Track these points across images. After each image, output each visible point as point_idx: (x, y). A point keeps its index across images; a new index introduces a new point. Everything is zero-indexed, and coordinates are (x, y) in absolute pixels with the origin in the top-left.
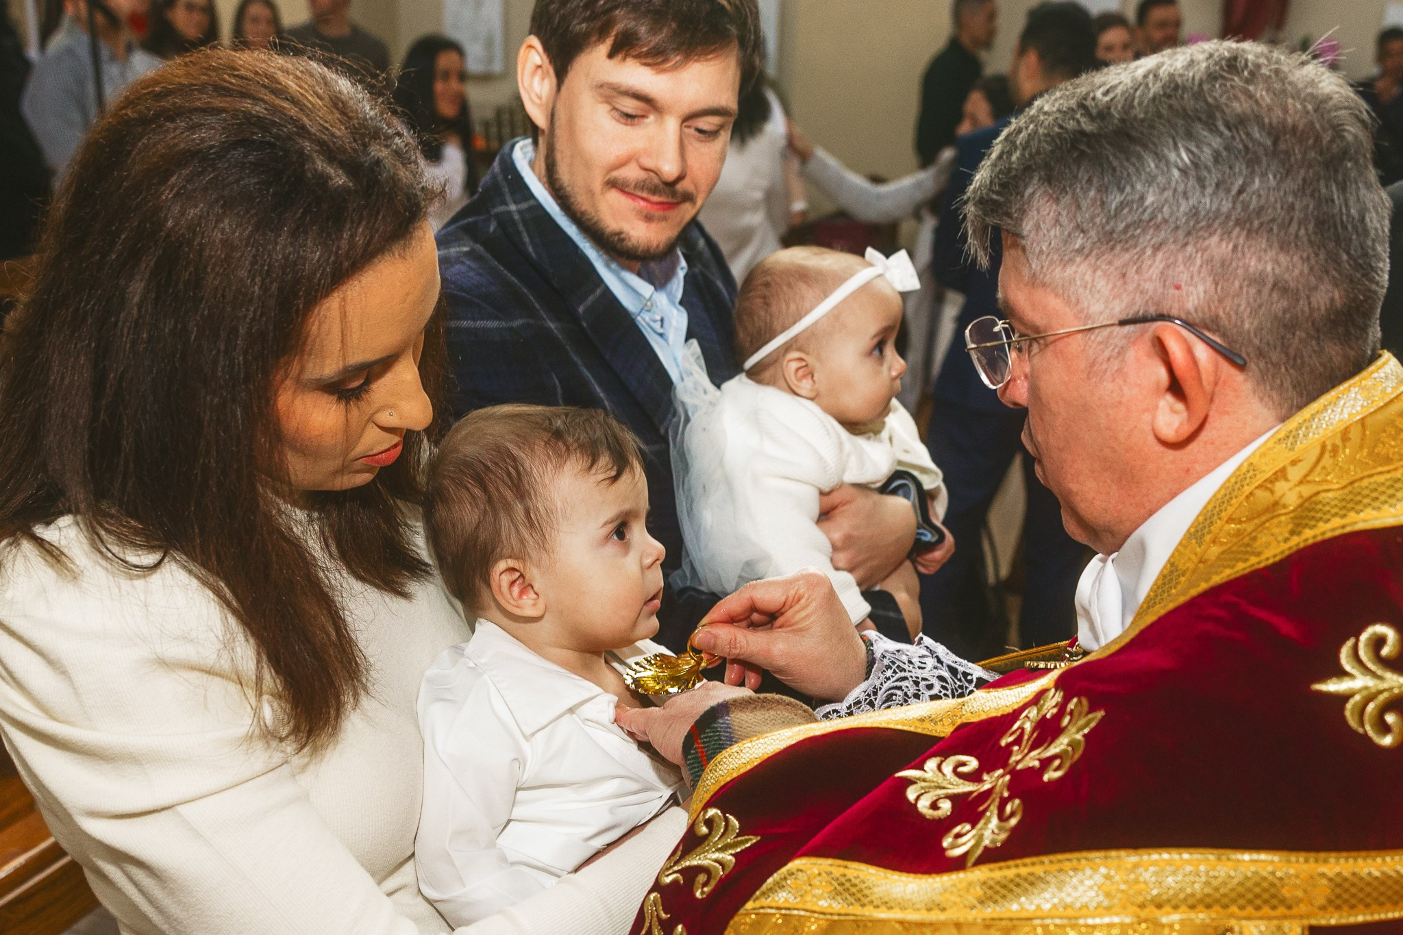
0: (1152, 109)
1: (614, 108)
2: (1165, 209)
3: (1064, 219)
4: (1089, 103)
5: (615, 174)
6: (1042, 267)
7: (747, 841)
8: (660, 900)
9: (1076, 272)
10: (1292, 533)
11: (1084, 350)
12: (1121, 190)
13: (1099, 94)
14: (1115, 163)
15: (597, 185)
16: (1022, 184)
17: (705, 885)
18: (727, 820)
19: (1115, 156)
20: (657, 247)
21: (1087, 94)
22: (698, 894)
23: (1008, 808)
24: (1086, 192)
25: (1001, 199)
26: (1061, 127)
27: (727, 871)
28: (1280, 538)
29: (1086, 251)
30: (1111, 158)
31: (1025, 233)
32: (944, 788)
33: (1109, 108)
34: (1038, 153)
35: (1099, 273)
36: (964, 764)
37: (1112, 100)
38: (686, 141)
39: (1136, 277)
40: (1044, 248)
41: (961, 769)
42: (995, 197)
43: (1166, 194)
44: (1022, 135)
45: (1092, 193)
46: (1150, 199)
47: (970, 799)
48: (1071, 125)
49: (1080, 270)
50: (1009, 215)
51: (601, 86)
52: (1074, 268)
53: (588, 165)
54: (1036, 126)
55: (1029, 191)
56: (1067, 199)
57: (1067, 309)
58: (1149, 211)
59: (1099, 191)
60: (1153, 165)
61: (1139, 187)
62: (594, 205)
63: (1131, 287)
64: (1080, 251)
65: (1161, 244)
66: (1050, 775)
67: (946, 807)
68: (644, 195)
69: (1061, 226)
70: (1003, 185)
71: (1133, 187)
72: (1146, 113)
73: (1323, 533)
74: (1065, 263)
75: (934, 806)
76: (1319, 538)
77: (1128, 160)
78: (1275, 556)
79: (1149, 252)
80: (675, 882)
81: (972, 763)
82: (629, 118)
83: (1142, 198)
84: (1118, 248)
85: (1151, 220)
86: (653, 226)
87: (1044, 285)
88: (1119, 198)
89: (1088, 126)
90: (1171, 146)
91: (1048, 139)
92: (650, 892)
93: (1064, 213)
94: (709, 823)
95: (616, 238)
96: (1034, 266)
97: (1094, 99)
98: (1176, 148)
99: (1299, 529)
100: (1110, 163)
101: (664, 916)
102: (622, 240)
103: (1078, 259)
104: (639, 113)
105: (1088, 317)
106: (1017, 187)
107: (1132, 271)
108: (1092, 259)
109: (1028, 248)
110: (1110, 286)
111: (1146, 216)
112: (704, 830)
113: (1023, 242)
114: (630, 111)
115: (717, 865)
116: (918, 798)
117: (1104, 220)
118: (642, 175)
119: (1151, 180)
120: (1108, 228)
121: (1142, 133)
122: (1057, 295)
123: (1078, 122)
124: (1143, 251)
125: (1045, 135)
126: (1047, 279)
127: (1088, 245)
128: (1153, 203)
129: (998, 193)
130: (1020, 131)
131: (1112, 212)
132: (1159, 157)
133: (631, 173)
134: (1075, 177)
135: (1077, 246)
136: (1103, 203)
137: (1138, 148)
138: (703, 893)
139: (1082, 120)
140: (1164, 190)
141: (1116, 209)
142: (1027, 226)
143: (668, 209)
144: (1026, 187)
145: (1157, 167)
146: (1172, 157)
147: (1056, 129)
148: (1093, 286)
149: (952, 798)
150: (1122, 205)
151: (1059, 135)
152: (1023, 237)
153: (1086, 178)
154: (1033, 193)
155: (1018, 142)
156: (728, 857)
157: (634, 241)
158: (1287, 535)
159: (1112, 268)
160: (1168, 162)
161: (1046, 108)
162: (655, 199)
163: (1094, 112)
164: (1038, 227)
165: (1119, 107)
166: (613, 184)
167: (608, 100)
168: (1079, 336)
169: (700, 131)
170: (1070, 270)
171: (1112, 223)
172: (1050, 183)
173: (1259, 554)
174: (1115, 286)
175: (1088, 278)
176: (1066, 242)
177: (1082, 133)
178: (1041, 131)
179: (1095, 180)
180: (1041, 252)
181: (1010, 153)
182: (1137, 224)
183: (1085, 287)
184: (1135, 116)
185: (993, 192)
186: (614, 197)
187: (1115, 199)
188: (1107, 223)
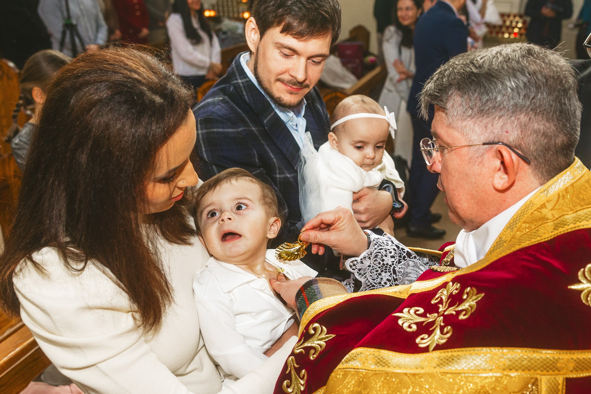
0: (500, 66)
1: (281, 52)
2: (505, 103)
3: (464, 104)
4: (475, 62)
5: (280, 77)
6: (453, 121)
7: (330, 336)
8: (294, 359)
9: (467, 124)
10: (555, 229)
11: (468, 153)
12: (488, 95)
13: (479, 59)
14: (486, 85)
15: (273, 80)
16: (448, 90)
17: (314, 354)
18: (322, 328)
19: (486, 82)
20: (294, 103)
21: (474, 58)
22: (311, 358)
23: (445, 330)
24: (473, 94)
25: (439, 95)
26: (464, 70)
27: (323, 349)
28: (550, 231)
29: (472, 116)
30: (484, 83)
31: (448, 108)
32: (412, 320)
33: (483, 64)
34: (455, 79)
35: (476, 125)
36: (418, 311)
37: (484, 61)
38: (308, 65)
39: (491, 127)
40: (455, 114)
41: (417, 312)
42: (436, 94)
43: (505, 97)
44: (447, 72)
45: (476, 95)
46: (499, 99)
47: (424, 324)
48: (468, 69)
49: (469, 123)
50: (442, 101)
51: (277, 43)
52: (466, 123)
53: (269, 72)
54: (453, 69)
55: (450, 93)
56: (466, 96)
57: (462, 138)
58: (498, 103)
59: (479, 94)
60: (500, 86)
61: (495, 94)
62: (271, 86)
63: (489, 131)
64: (469, 116)
65: (502, 116)
66: (462, 317)
67: (414, 327)
68: (290, 85)
69: (462, 106)
70: (440, 90)
71: (492, 94)
72: (498, 67)
73: (567, 230)
74: (463, 120)
75: (410, 327)
76: (566, 232)
77: (491, 83)
78: (548, 238)
79: (497, 118)
80: (301, 352)
81: (421, 310)
82: (286, 56)
83: (496, 98)
84: (485, 116)
85: (499, 106)
86: (293, 96)
87: (453, 128)
88: (487, 98)
89: (475, 70)
90: (508, 80)
91: (459, 74)
92: (290, 356)
93: (464, 102)
94: (315, 329)
95: (278, 99)
96: (450, 120)
97: (476, 60)
98: (510, 81)
99: (557, 228)
100: (484, 84)
101: (296, 366)
102: (281, 100)
103: (469, 119)
104: (290, 54)
105: (470, 141)
106: (446, 91)
107: (489, 125)
108: (474, 119)
109: (448, 113)
110: (481, 129)
111: (497, 105)
112: (312, 332)
113: (447, 111)
114: (287, 54)
115: (319, 346)
116: (403, 324)
117: (480, 105)
118: (290, 78)
119: (500, 92)
120: (481, 108)
121: (496, 74)
122: (459, 132)
123: (471, 69)
124: (495, 118)
125: (457, 73)
126: (455, 126)
127: (473, 114)
128: (500, 100)
129: (437, 92)
130: (446, 70)
131: (484, 102)
132: (503, 83)
133: (286, 77)
134: (470, 89)
135: (469, 114)
136: (480, 99)
137: (495, 80)
138: (313, 357)
139: (472, 68)
140: (504, 95)
141: (485, 102)
142: (449, 105)
143: (299, 90)
144: (449, 90)
145: (502, 87)
146: (508, 84)
147: (462, 70)
148: (473, 129)
149: (416, 323)
150: (487, 101)
151: (463, 73)
152: (447, 109)
153: (474, 89)
154: (453, 93)
155: (446, 74)
156: (322, 343)
157: (285, 101)
158: (552, 230)
159: (482, 124)
160: (506, 86)
161: (457, 63)
162: (294, 87)
163: (477, 65)
164: (453, 106)
165: (487, 64)
166: (278, 80)
167: (279, 48)
168: (466, 148)
169: (313, 61)
170: (465, 123)
171: (483, 107)
172: (459, 90)
173: (541, 236)
174: (482, 130)
175: (472, 126)
176: (464, 113)
177: (473, 73)
178: (455, 71)
179: (477, 90)
180: (454, 115)
181: (442, 78)
182: (494, 107)
183: (470, 130)
184: (494, 68)
185: (435, 92)
186: (279, 84)
187: (485, 98)
188: (482, 106)
